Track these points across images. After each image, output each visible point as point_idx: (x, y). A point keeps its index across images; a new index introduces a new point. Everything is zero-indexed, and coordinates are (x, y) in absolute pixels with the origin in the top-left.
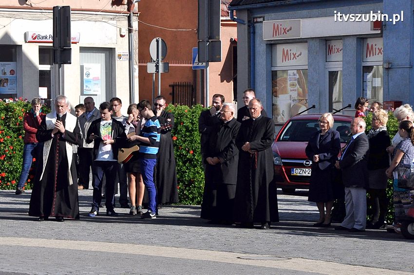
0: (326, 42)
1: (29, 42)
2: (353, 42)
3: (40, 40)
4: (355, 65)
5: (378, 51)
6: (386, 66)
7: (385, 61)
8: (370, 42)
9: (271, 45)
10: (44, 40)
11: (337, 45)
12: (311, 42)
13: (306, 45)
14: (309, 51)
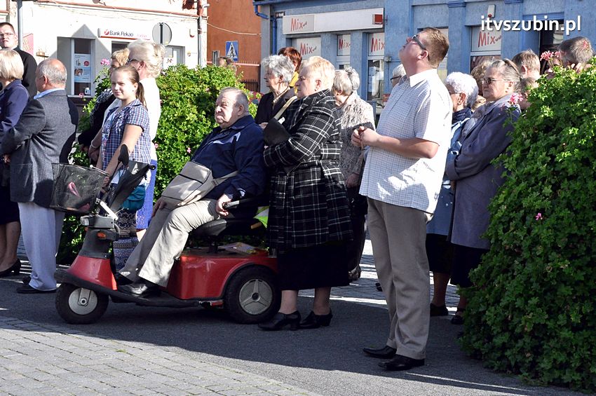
0: (337, 36)
1: (102, 37)
2: (360, 36)
3: (112, 36)
4: (361, 59)
5: (381, 46)
6: (386, 60)
7: (386, 56)
8: (376, 36)
9: (291, 39)
10: (116, 36)
11: (346, 39)
12: (324, 36)
13: (319, 39)
14: (322, 45)
